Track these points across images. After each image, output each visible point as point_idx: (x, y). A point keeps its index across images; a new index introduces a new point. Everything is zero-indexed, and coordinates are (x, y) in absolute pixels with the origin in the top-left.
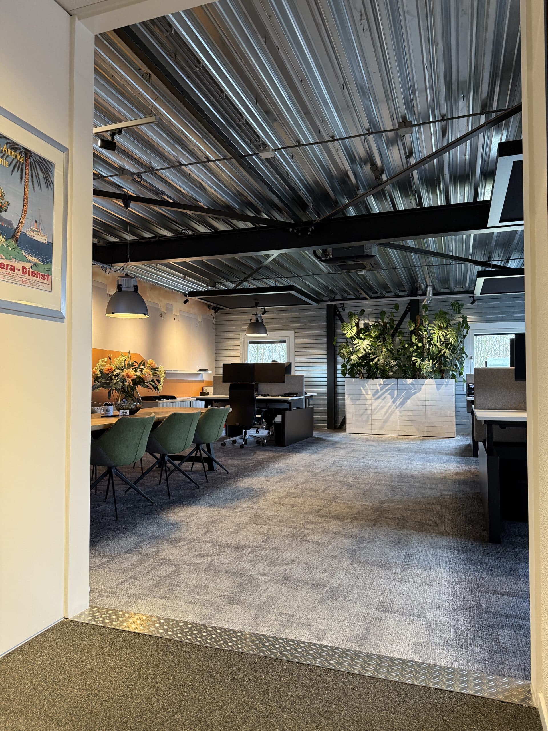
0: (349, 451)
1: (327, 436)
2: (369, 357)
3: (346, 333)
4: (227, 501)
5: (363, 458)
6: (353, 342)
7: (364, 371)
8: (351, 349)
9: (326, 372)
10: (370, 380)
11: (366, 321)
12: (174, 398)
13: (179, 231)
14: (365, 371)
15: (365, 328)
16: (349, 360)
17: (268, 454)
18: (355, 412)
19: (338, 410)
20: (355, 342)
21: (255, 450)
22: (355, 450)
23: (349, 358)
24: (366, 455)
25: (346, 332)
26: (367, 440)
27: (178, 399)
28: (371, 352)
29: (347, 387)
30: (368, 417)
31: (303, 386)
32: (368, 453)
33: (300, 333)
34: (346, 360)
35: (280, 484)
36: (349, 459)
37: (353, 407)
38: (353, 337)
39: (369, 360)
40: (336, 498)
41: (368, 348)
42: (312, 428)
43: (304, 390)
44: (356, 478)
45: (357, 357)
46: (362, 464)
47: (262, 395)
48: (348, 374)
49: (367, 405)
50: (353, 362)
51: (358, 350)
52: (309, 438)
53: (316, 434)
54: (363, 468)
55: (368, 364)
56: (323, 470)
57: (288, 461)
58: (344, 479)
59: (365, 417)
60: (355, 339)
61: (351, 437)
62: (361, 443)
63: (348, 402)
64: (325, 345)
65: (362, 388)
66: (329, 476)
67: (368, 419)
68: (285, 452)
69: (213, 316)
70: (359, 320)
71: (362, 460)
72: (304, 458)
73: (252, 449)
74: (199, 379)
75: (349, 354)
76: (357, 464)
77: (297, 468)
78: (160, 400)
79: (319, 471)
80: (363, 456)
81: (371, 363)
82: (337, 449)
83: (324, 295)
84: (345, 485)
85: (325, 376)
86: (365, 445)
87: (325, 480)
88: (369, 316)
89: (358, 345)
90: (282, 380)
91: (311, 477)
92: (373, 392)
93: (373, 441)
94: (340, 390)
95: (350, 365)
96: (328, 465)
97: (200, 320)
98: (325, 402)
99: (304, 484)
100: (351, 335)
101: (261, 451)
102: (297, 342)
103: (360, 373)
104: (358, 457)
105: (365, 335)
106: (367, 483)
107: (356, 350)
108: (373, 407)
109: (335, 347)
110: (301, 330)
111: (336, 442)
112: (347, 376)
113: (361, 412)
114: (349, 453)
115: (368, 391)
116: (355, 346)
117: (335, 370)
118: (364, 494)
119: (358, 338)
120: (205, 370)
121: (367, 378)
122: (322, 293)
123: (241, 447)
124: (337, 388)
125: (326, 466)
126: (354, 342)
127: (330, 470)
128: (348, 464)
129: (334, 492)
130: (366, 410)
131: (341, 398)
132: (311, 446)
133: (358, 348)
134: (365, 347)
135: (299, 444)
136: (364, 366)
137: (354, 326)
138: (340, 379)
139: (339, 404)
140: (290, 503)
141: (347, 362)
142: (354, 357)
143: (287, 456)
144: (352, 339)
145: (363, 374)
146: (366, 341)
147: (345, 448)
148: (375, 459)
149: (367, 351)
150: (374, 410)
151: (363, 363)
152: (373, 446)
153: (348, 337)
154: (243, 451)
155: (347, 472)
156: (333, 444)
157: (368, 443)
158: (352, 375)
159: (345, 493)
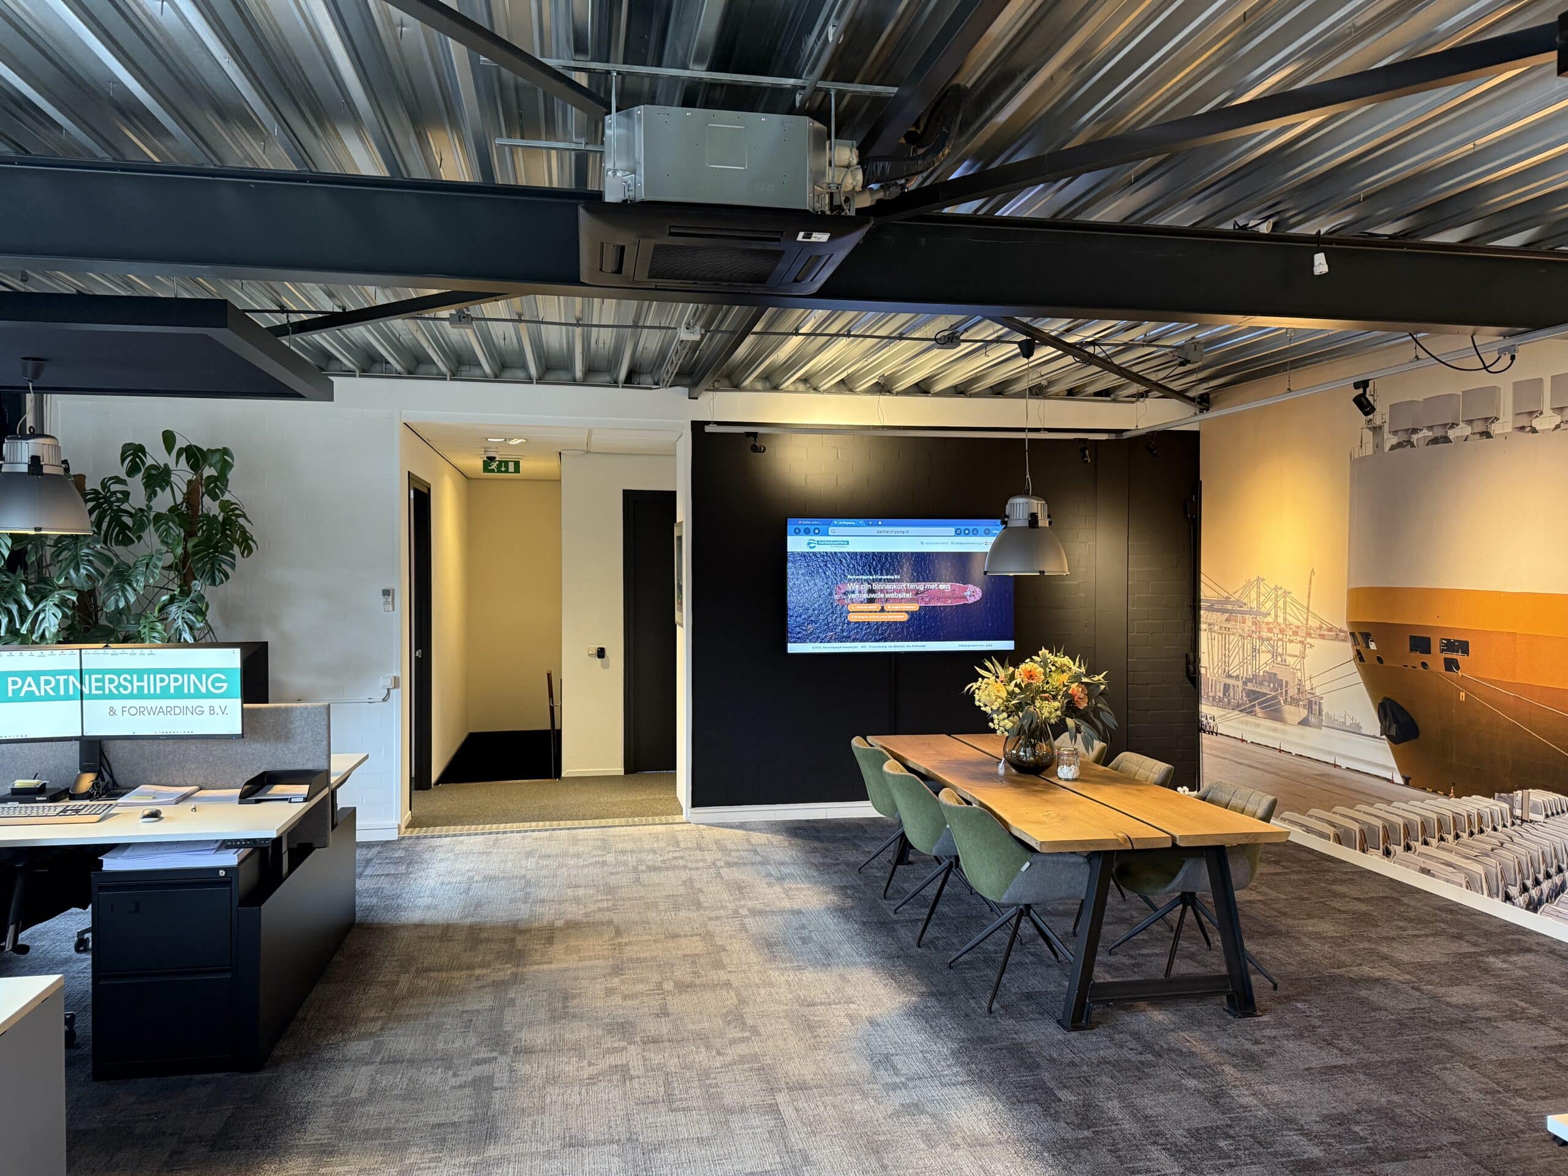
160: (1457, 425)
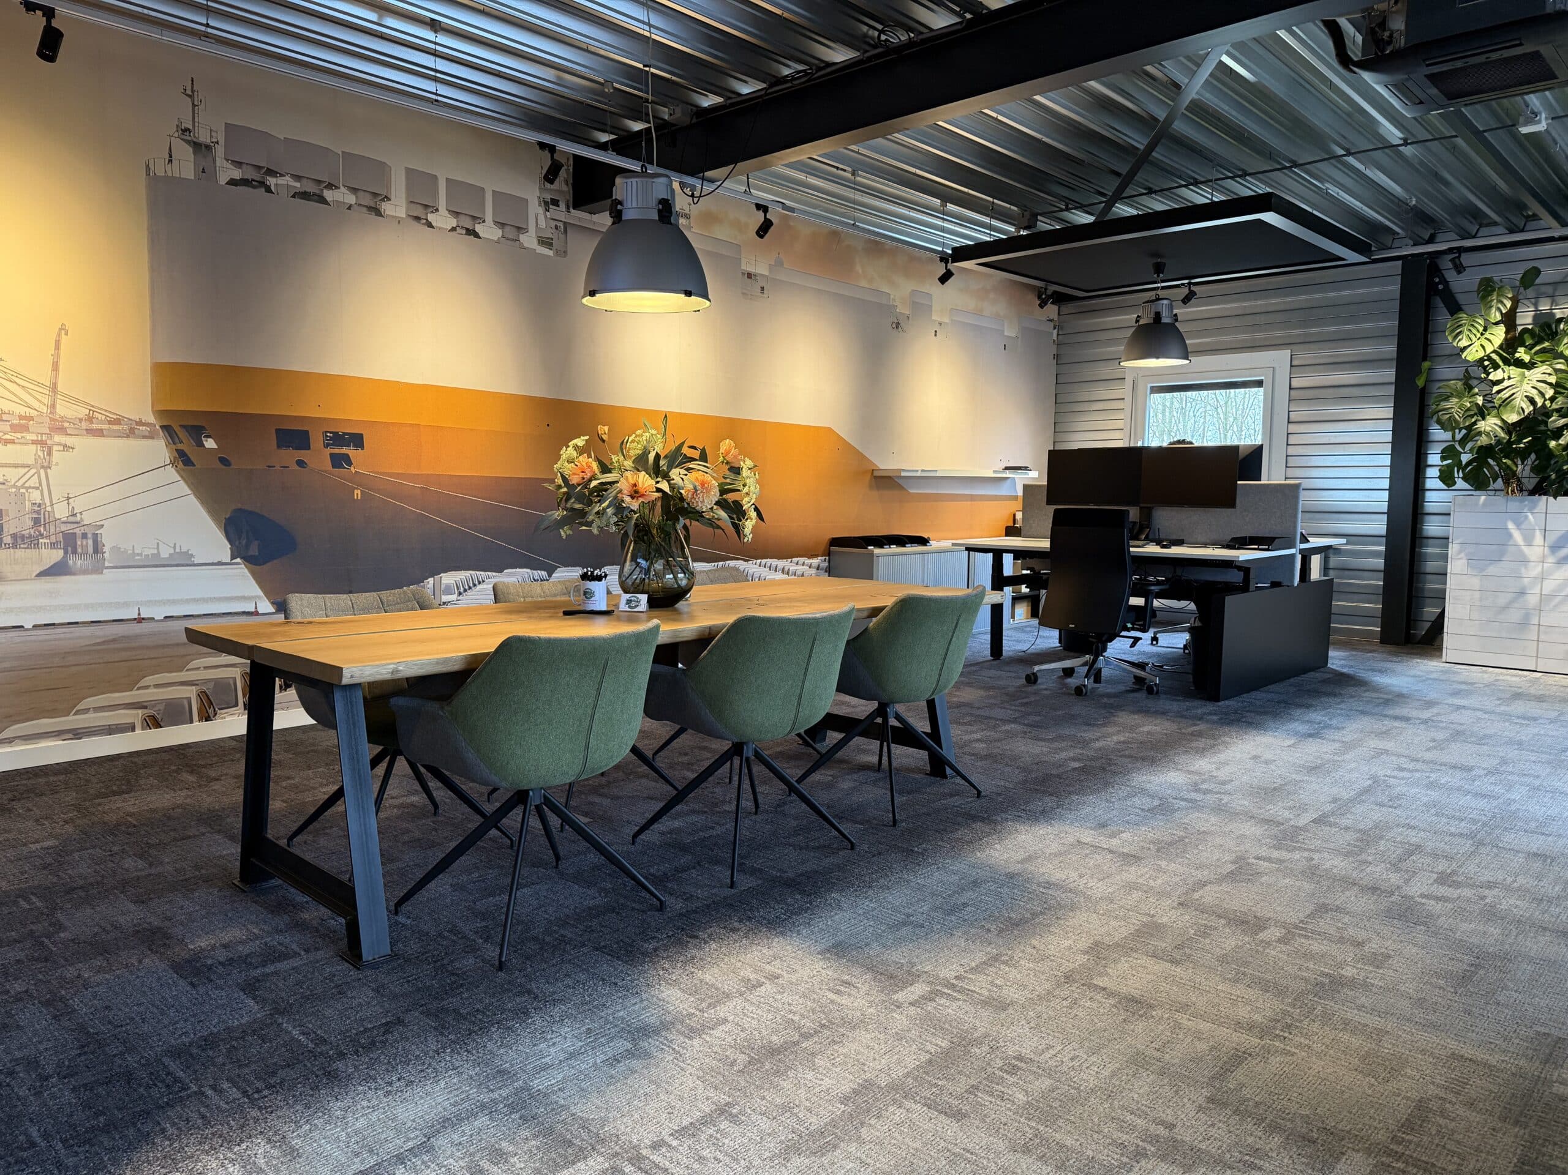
0: (1440, 736)
1: (1372, 670)
2: (1546, 423)
3: (1465, 348)
4: (904, 931)
5: (1490, 773)
6: (1488, 374)
7: (1523, 469)
8: (1480, 400)
9: (1387, 472)
10: (1544, 498)
11: (1544, 307)
12: (923, 541)
13: (872, 38)
14: (1528, 468)
15: (1537, 330)
16: (1471, 433)
17: (1152, 727)
18: (1481, 600)
19: (1423, 589)
20: (1495, 376)
21: (1119, 707)
22: (1463, 733)
23: (1469, 428)
24: (1504, 762)
25: (1464, 343)
26: (1518, 696)
27: (934, 544)
28: (1554, 406)
29: (1456, 519)
30: (1527, 616)
31: (1295, 516)
32: (1513, 753)
33: (1307, 356)
34: (1458, 437)
35: (1132, 873)
36: (1433, 776)
37: (1475, 582)
38: (1489, 359)
39: (1542, 432)
40: (1332, 985)
41: (1542, 394)
42: (1323, 640)
43: (1300, 530)
44: (1443, 879)
45: (1499, 422)
46: (1482, 803)
47: (1159, 543)
48: (1465, 479)
49: (1526, 580)
50: (1483, 440)
51: (1506, 402)
52: (1312, 674)
53: (1337, 659)
54: (1484, 824)
55: (1539, 447)
56: (1320, 821)
57: (1203, 764)
58: (1394, 878)
59: (1514, 616)
60: (1496, 367)
61: (1457, 678)
62: (1490, 704)
63: (1457, 566)
64: (1391, 390)
65: (1511, 526)
66: (1336, 852)
67: (1524, 624)
68: (1214, 722)
69: (1051, 320)
70: (1516, 302)
71: (1486, 784)
72: (1268, 755)
73: (1111, 701)
74: (1004, 490)
75: (1472, 416)
76: (1465, 800)
77: (1226, 798)
78: (881, 547)
79: (1301, 822)
80: (1494, 762)
81: (1553, 444)
82: (1396, 724)
83: (1394, 233)
84: (1391, 914)
85: (1386, 484)
86: (1507, 717)
87: (1312, 872)
88: (1555, 290)
89: (1506, 384)
90: (1227, 499)
91: (1264, 852)
92: (1552, 537)
93: (1540, 699)
94: (1432, 527)
95: (1471, 450)
96: (1345, 795)
97: (1013, 335)
98: (1380, 563)
99: (1224, 887)
100: (1481, 354)
101: (1134, 712)
102: (1296, 383)
103: (1509, 477)
104: (1470, 769)
105: (1536, 353)
106: (1491, 914)
107: (1497, 402)
108: (1549, 586)
109: (1423, 393)
110: (1312, 346)
111: (1401, 696)
112: (1460, 484)
113: (1503, 600)
114: (1437, 745)
115: (1533, 536)
116: (1496, 389)
117: (1420, 466)
118: (1464, 979)
119: (1507, 362)
120: (1019, 468)
121: (1532, 493)
122: (1388, 223)
123: (1079, 691)
124: (1422, 523)
125: (1335, 800)
126: (1491, 377)
127: (1345, 822)
128: (1429, 795)
129: (1334, 949)
130: (1522, 593)
131: (1437, 551)
132: (1308, 706)
133: (1505, 395)
134: (1535, 392)
135: (1270, 696)
136: (1524, 455)
137: (1497, 323)
138: (1436, 496)
139: (1428, 570)
140: (1124, 991)
141: (1463, 442)
142: (1490, 425)
143: (1210, 742)
144: (1485, 364)
145: (1519, 480)
146: (1541, 372)
147: (1425, 722)
148: (1537, 783)
149: (1540, 403)
150: (1551, 596)
151: (1519, 441)
152: (1535, 719)
153: (1469, 358)
154: (1079, 707)
155: (1414, 838)
156: (1387, 702)
157: (1519, 707)
158: (1478, 481)
159: (1378, 961)
160: (337, 188)
